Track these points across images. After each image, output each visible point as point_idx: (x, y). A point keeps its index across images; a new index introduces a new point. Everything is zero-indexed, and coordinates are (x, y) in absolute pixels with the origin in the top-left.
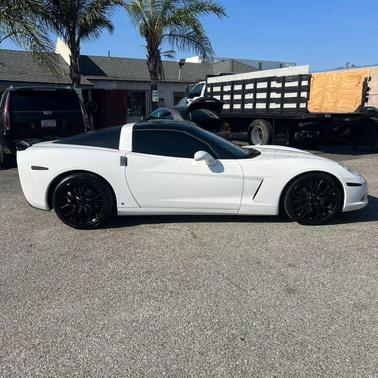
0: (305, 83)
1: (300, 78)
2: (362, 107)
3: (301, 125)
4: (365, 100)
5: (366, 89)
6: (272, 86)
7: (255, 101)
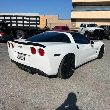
0: (38, 19)
1: (36, 17)
2: (45, 27)
3: (37, 32)
4: (46, 25)
5: (46, 22)
6: (24, 19)
7: (17, 23)
